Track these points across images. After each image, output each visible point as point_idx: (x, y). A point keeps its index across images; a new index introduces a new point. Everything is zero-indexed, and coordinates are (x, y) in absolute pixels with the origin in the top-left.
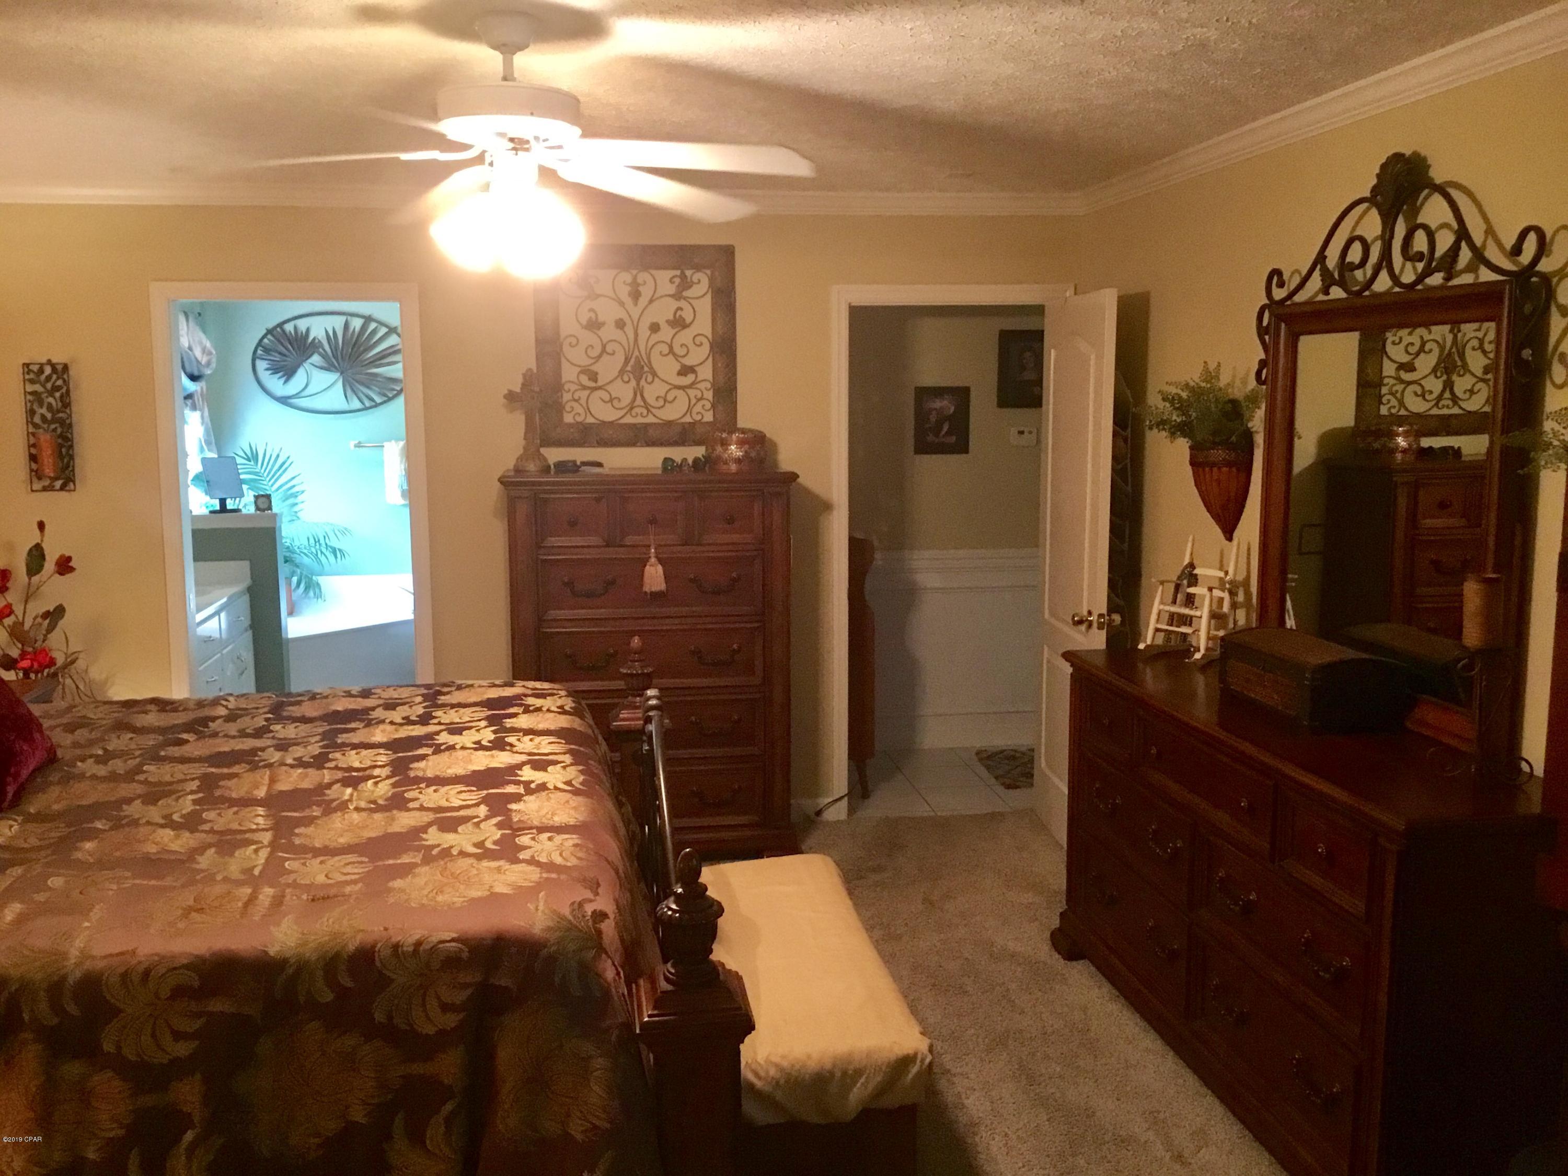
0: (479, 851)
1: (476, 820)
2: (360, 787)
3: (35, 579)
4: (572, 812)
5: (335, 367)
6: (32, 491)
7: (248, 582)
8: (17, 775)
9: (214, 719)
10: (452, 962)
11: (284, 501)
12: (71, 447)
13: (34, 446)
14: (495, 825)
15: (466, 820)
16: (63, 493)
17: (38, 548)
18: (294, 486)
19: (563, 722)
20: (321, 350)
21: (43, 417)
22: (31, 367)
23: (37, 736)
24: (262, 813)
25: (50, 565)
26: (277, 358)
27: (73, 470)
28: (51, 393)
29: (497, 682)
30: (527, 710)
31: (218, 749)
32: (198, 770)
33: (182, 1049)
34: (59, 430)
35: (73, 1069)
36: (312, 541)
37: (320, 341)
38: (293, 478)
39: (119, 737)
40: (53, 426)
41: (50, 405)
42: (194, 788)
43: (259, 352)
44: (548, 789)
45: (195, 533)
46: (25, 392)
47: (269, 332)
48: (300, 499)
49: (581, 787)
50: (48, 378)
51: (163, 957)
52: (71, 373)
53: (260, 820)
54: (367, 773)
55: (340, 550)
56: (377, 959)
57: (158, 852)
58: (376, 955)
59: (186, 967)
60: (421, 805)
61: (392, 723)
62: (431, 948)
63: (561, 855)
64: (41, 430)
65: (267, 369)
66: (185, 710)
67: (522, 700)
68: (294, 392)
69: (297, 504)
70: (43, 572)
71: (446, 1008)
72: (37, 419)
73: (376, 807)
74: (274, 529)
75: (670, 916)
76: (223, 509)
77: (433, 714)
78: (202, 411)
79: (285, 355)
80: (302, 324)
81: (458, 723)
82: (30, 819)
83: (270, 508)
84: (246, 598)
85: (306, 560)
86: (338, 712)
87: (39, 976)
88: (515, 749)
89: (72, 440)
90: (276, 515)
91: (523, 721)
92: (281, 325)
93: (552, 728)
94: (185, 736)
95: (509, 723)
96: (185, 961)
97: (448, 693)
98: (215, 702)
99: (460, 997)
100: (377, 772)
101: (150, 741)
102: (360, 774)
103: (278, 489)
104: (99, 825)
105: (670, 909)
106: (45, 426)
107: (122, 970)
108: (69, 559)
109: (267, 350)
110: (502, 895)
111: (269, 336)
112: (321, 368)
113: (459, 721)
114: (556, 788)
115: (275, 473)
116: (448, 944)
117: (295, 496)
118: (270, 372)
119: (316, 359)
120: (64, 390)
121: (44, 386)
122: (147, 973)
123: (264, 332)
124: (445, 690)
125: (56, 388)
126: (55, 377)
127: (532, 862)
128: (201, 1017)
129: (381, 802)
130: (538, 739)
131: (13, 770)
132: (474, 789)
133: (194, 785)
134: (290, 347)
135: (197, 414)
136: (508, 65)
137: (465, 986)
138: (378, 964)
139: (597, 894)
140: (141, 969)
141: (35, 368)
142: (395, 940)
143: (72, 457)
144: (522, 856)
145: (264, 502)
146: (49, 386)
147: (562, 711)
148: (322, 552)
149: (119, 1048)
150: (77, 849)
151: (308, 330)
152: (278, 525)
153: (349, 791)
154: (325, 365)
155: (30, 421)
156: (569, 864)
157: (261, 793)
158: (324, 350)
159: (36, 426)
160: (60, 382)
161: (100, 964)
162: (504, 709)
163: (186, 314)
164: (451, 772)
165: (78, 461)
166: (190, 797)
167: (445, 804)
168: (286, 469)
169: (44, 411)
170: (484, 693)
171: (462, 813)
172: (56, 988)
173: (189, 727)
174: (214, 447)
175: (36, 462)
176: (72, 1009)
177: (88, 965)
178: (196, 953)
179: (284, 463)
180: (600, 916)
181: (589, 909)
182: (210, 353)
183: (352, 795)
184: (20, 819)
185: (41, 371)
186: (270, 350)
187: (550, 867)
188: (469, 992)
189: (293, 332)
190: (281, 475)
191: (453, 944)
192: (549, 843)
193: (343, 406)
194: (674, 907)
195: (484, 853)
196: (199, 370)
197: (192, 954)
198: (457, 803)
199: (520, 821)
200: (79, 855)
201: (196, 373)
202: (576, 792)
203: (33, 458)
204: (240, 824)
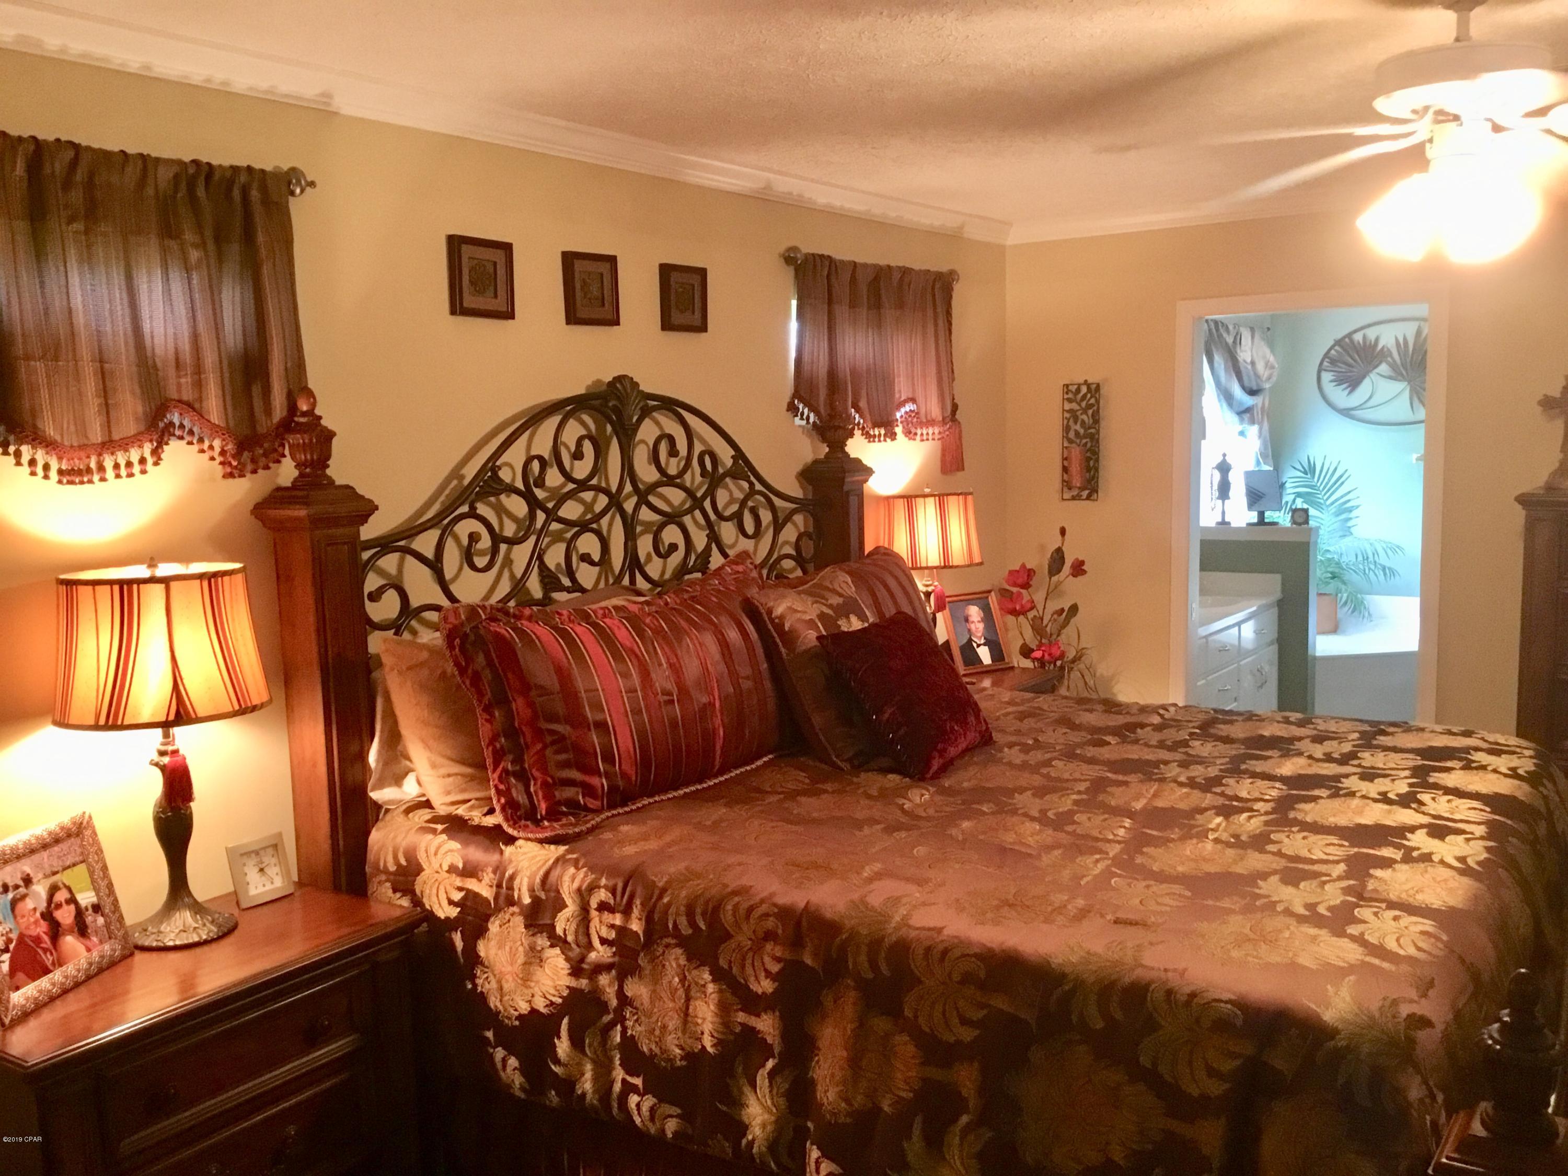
0: (1307, 913)
1: (1324, 878)
2: (1231, 819)
3: (1055, 579)
4: (1444, 893)
5: (1402, 375)
6: (1063, 499)
7: (1278, 595)
8: (942, 752)
9: (1142, 726)
10: (1222, 1025)
11: (1338, 515)
12: (1097, 460)
13: (1066, 459)
14: (1342, 889)
15: (1316, 875)
16: (1088, 502)
17: (1059, 551)
18: (1349, 501)
19: (1505, 786)
20: (1389, 359)
21: (1077, 434)
22: (1070, 387)
23: (972, 719)
24: (1127, 825)
25: (1067, 569)
26: (1343, 368)
27: (1097, 482)
28: (1085, 412)
29: (1455, 730)
30: (1468, 766)
31: (1126, 756)
32: (1094, 772)
33: (967, 1034)
34: (1089, 445)
35: (881, 1024)
36: (1360, 558)
37: (1389, 350)
38: (1349, 492)
39: (1054, 731)
40: (1084, 441)
41: (1083, 422)
42: (1082, 789)
43: (1325, 364)
44: (1432, 861)
45: (1204, 543)
46: (1063, 410)
47: (1338, 342)
48: (1353, 515)
49: (1476, 867)
50: (1085, 396)
51: (961, 942)
52: (1102, 392)
53: (1121, 832)
54: (1249, 804)
55: (1389, 568)
56: (1149, 999)
57: (1014, 843)
58: (1149, 995)
59: (976, 955)
60: (1280, 851)
61: (1310, 757)
62: (1204, 1004)
63: (1398, 940)
64: (1074, 445)
65: (1331, 381)
66: (1128, 713)
67: (1469, 753)
68: (1356, 404)
69: (1351, 519)
70: (1061, 574)
71: (1212, 1072)
72: (1072, 435)
73: (1238, 843)
74: (1308, 544)
75: (1490, 1046)
76: (1261, 521)
77: (1359, 755)
78: (1261, 424)
79: (1350, 366)
80: (1372, 334)
81: (1379, 769)
82: (943, 791)
83: (1307, 522)
84: (1275, 610)
85: (1355, 578)
86: (1262, 736)
87: (864, 932)
88: (1423, 808)
89: (1098, 454)
90: (1311, 529)
91: (1453, 779)
92: (1349, 335)
93: (1484, 790)
94: (1108, 738)
95: (1435, 778)
96: (977, 951)
97: (1392, 734)
98: (1154, 710)
99: (1228, 1066)
100: (1258, 806)
101: (1076, 737)
102: (1240, 805)
103: (1333, 503)
104: (985, 809)
105: (1491, 1037)
106: (1078, 441)
107: (928, 943)
108: (1082, 563)
109: (1333, 362)
110: (1304, 968)
111: (1337, 348)
112: (1390, 378)
113: (1381, 766)
114: (1442, 862)
115: (1332, 486)
116: (1222, 1005)
117: (1350, 510)
118: (1335, 384)
119: (1384, 368)
120: (1095, 408)
121: (1080, 405)
122: (945, 952)
123: (1332, 343)
124: (1391, 729)
125: (1090, 406)
126: (1089, 396)
127: (1360, 940)
128: (982, 1009)
129: (1244, 838)
130: (1458, 802)
131: (940, 746)
132: (1346, 844)
133: (1082, 786)
134: (1357, 357)
135: (1255, 428)
136: (1463, 25)
137: (1233, 1056)
138: (1149, 1005)
139: (1424, 995)
140: (941, 947)
141: (1073, 388)
142: (1171, 985)
143: (1097, 470)
144: (1353, 930)
145: (1301, 517)
146: (1084, 404)
147: (1514, 774)
148: (1370, 569)
149: (916, 1017)
150: (956, 826)
151: (1377, 340)
152: (1312, 540)
153: (1219, 820)
154: (1392, 374)
155: (1066, 437)
156: (1402, 952)
157: (1138, 805)
158: (1392, 358)
159: (1070, 441)
160: (1092, 401)
161: (913, 934)
162: (1440, 761)
163: (1252, 330)
164: (1332, 820)
165: (1101, 473)
166: (1075, 797)
167: (1304, 853)
168: (1342, 483)
169: (1078, 427)
170: (1429, 740)
171: (1316, 867)
172: (875, 944)
173: (1116, 731)
174: (1271, 462)
175: (1067, 473)
176: (884, 969)
177: (903, 932)
178: (989, 945)
179: (1341, 477)
180: (1424, 1022)
181: (1405, 1010)
182: (1272, 367)
183: (1219, 825)
184: (932, 789)
185: (1078, 390)
186: (1338, 361)
187: (1379, 950)
188: (1238, 1062)
189: (1361, 342)
190: (1337, 489)
191: (1229, 1006)
192: (1393, 923)
193: (1410, 417)
194: (1496, 1035)
195: (1312, 917)
196: (1258, 385)
197: (985, 945)
198: (1318, 855)
199: (1375, 890)
200: (954, 832)
201: (1255, 388)
202: (1466, 871)
203: (1065, 469)
204: (1100, 833)
